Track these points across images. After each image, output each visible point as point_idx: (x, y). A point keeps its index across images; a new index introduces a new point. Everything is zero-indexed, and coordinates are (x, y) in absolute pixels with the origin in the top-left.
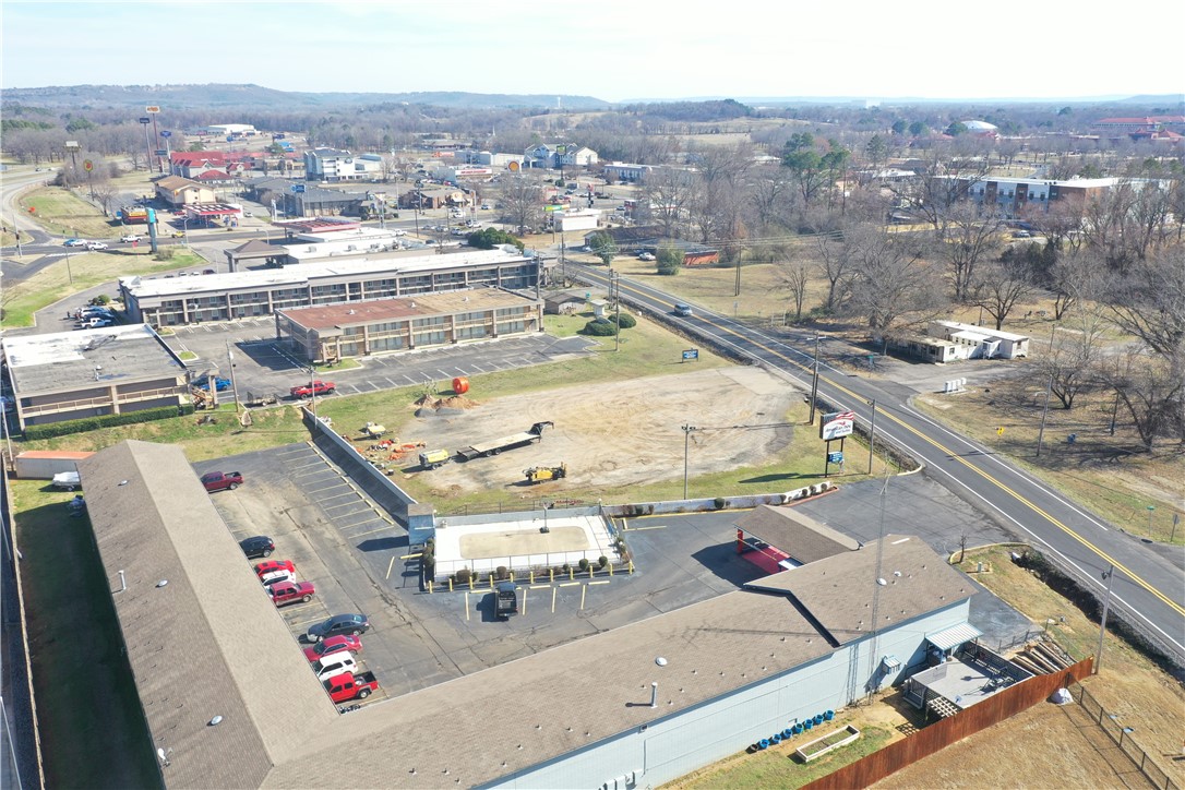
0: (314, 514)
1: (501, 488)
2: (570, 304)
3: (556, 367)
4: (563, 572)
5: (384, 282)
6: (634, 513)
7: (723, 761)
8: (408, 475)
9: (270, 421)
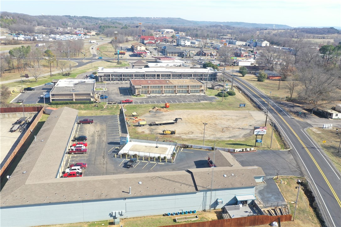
0: (105, 133)
1: (155, 134)
2: (218, 87)
4: (152, 159)
5: (167, 75)
6: (186, 147)
7: (154, 216)
8: (134, 127)
9: (112, 108)
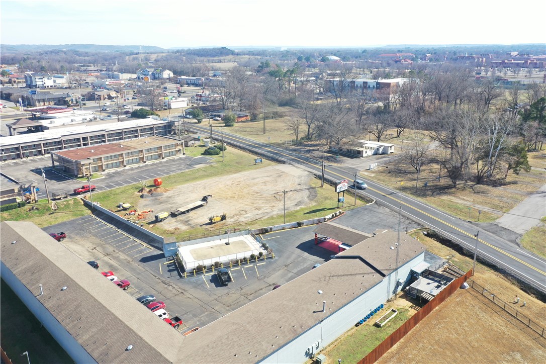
0: (110, 249)
1: (198, 227)
2: (193, 142)
3: (198, 170)
4: (244, 261)
5: (99, 136)
6: (264, 232)
7: (348, 332)
8: (151, 226)
9: (67, 206)
